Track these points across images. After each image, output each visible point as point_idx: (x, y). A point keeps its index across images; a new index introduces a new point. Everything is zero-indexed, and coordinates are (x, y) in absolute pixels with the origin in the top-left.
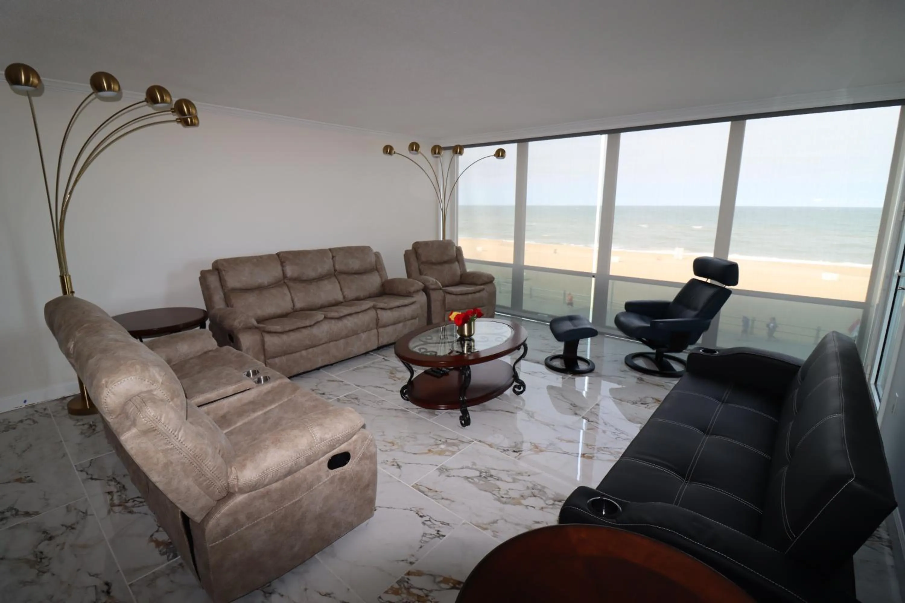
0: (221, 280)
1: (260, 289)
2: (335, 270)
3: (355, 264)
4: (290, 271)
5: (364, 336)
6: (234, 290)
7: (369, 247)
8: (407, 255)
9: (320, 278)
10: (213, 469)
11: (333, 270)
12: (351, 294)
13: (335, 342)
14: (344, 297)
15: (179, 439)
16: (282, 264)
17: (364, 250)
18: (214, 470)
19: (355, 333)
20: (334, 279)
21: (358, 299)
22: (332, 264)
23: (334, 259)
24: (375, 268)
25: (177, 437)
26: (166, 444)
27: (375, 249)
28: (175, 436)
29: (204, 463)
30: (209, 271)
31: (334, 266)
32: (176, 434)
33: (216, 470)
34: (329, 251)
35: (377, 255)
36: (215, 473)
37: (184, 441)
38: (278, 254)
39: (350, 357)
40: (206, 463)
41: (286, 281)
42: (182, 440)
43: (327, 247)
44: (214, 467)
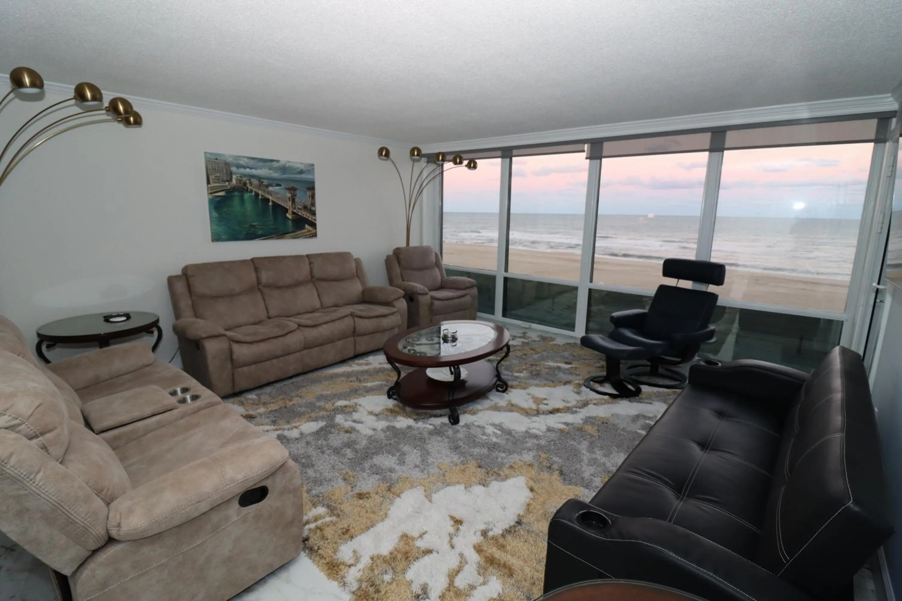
0: (189, 287)
1: (231, 296)
2: (312, 277)
3: (332, 270)
4: (266, 276)
5: (340, 344)
6: (203, 297)
7: (349, 253)
8: (388, 261)
9: (297, 284)
10: (85, 516)
11: (310, 277)
12: (328, 300)
13: (308, 350)
14: (322, 305)
15: (37, 483)
16: (256, 270)
17: (344, 257)
18: (87, 516)
19: (330, 341)
20: (311, 285)
21: (336, 306)
22: (309, 270)
23: (312, 265)
24: (355, 274)
25: (33, 481)
26: (19, 489)
27: (355, 256)
28: (31, 480)
29: (72, 510)
30: (177, 277)
31: (311, 272)
32: (32, 477)
33: (89, 517)
34: (306, 258)
35: (358, 261)
36: (88, 520)
37: (43, 485)
38: (252, 260)
39: (325, 365)
40: (75, 510)
41: (260, 287)
42: (40, 484)
43: (304, 253)
44: (86, 514)
